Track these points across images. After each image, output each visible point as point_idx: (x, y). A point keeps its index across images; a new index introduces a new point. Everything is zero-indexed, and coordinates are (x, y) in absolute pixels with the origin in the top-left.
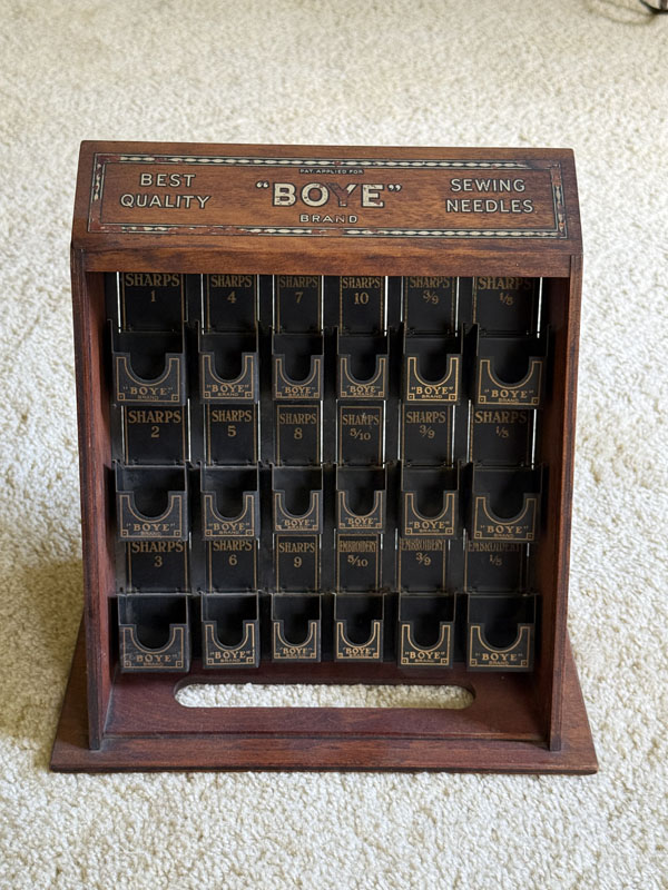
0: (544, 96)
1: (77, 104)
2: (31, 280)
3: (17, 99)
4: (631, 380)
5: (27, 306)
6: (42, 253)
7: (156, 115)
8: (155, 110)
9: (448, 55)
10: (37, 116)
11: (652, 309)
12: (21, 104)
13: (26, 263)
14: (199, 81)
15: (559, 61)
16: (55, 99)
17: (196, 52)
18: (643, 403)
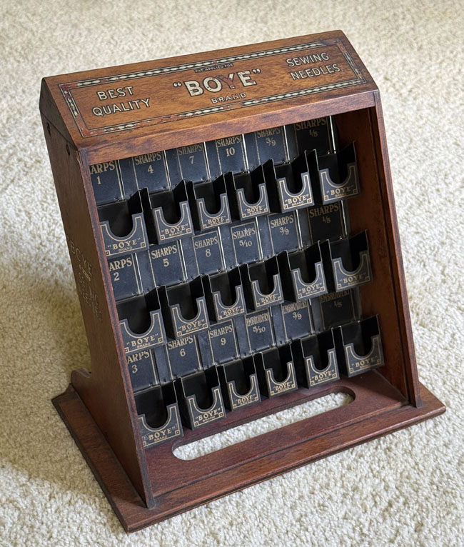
0: (408, 50)
1: (73, 37)
2: (15, 153)
3: (32, 31)
4: (429, 252)
5: (8, 170)
6: (26, 135)
7: (127, 48)
8: (126, 44)
9: (344, 18)
10: (43, 43)
11: (456, 203)
12: (33, 34)
13: (13, 141)
14: (162, 26)
15: (425, 26)
16: (57, 33)
17: (164, 6)
18: (434, 267)
